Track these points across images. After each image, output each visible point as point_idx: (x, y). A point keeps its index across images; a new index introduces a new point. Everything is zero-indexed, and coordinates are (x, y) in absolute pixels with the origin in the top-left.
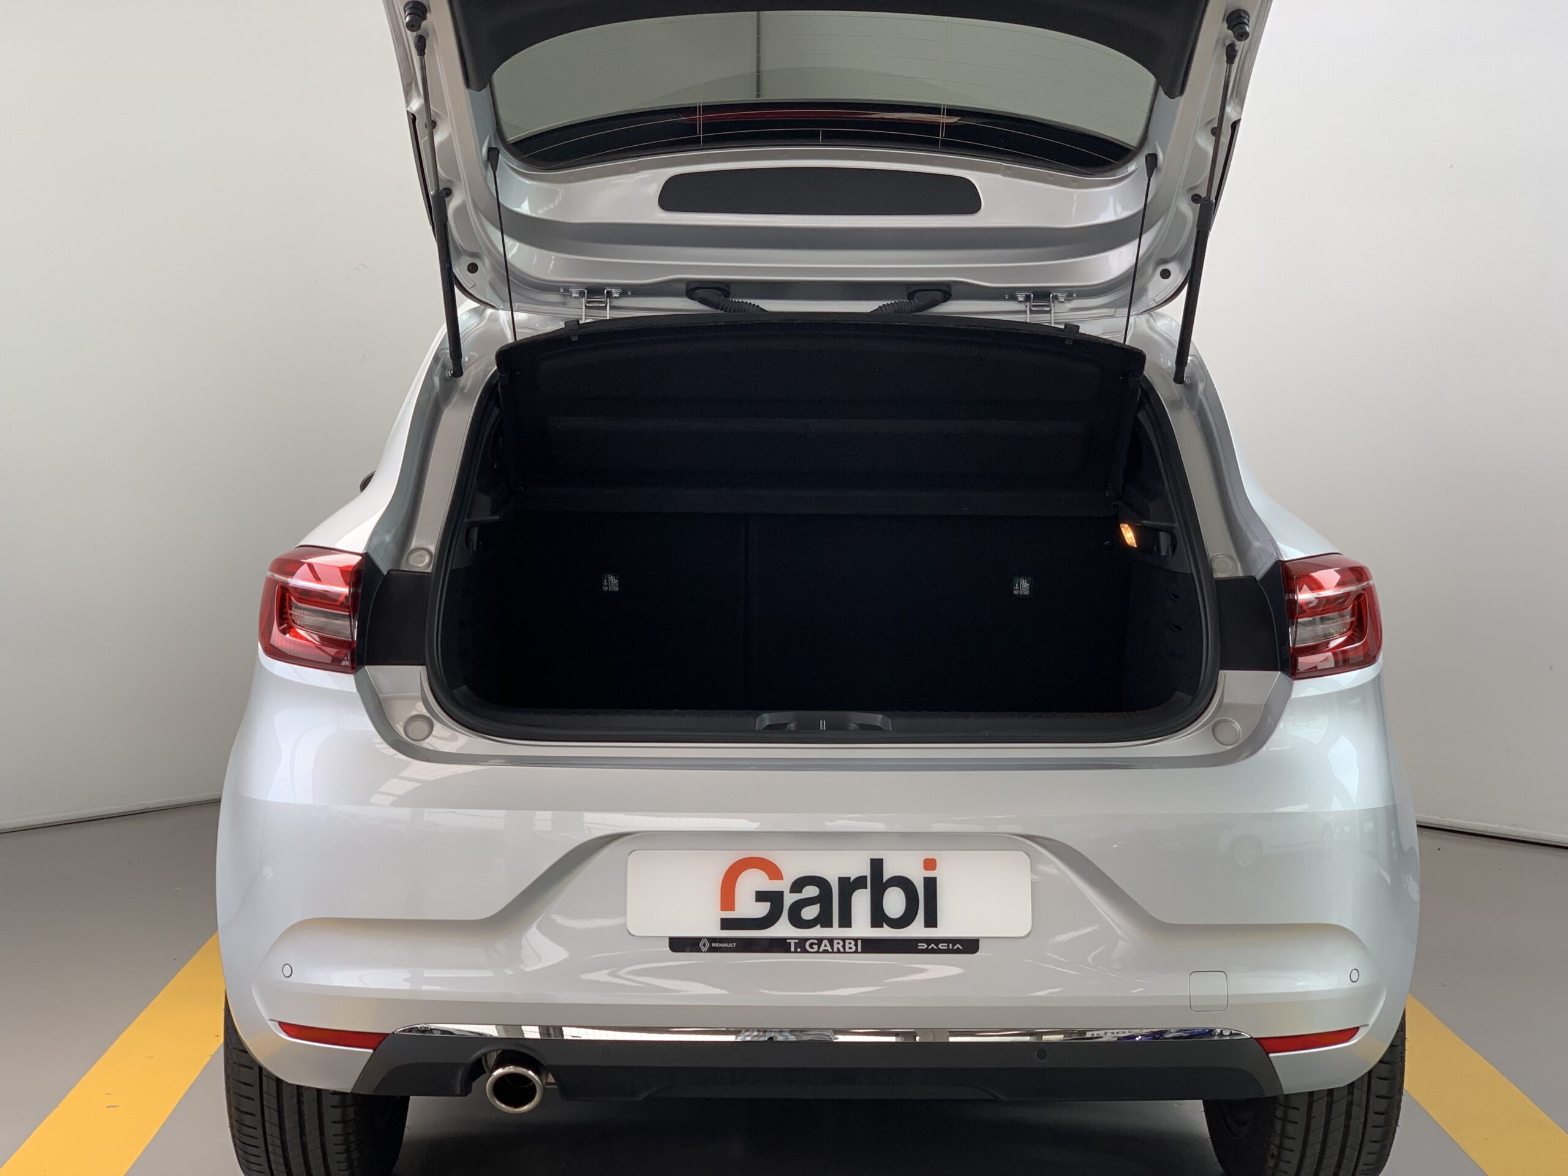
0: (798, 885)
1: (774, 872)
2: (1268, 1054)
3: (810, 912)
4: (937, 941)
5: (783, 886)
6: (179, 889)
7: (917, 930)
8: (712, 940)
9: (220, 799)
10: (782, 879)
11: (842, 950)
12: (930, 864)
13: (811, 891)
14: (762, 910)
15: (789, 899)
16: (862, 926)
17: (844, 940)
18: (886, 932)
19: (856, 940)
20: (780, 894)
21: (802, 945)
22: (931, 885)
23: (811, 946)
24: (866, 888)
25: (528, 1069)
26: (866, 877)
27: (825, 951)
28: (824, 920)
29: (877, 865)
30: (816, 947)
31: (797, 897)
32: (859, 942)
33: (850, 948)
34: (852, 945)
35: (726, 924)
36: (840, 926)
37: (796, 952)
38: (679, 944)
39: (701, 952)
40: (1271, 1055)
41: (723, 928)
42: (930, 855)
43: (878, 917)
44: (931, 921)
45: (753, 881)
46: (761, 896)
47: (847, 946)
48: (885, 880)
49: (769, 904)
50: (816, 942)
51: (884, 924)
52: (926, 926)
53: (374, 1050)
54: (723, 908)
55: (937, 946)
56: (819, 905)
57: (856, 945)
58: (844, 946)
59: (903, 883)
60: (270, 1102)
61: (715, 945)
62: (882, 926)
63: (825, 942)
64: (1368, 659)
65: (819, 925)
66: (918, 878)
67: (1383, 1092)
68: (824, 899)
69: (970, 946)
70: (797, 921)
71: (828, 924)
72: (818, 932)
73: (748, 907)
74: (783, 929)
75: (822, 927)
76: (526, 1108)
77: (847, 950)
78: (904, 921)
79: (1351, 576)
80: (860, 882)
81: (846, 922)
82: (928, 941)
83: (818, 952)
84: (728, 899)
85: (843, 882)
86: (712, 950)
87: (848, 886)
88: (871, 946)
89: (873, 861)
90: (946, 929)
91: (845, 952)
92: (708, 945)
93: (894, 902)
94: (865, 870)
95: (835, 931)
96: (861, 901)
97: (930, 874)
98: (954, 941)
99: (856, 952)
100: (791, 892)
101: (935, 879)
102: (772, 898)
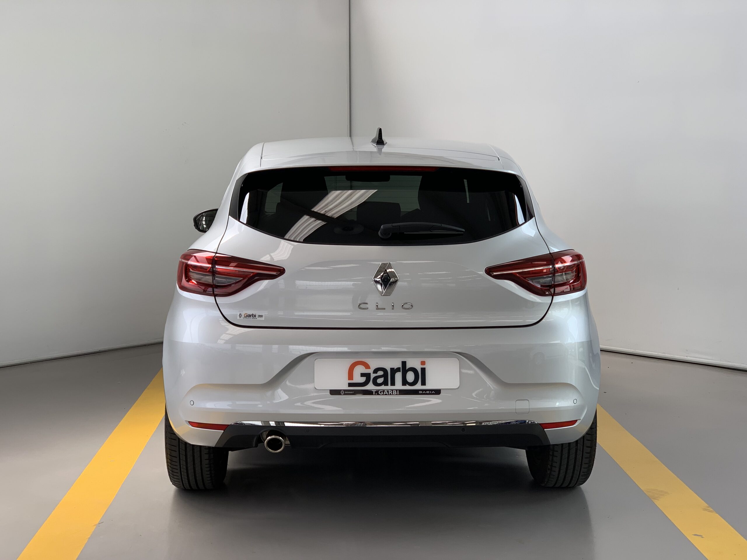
0: (376, 371)
1: (367, 366)
2: (544, 429)
3: (380, 381)
4: (426, 390)
5: (370, 371)
6: (120, 382)
7: (418, 386)
9: (163, 342)
10: (370, 369)
11: (392, 394)
12: (423, 363)
13: (380, 373)
14: (363, 380)
15: (373, 376)
16: (399, 385)
17: (392, 390)
18: (407, 387)
19: (397, 390)
21: (377, 393)
22: (423, 370)
23: (381, 392)
24: (400, 371)
25: (280, 437)
26: (400, 368)
27: (386, 394)
28: (385, 383)
29: (404, 363)
30: (382, 393)
31: (375, 375)
32: (398, 391)
33: (395, 393)
34: (395, 392)
35: (350, 385)
36: (391, 385)
37: (375, 395)
38: (333, 392)
39: (341, 395)
40: (545, 430)
41: (349, 386)
42: (423, 360)
43: (405, 382)
44: (424, 383)
45: (359, 370)
46: (363, 375)
47: (394, 392)
48: (407, 369)
49: (365, 378)
50: (382, 391)
51: (407, 385)
52: (422, 385)
53: (224, 431)
55: (426, 392)
56: (383, 378)
57: (397, 392)
58: (392, 393)
59: (413, 370)
60: (183, 452)
61: (346, 392)
62: (406, 385)
63: (386, 391)
64: (582, 288)
65: (383, 385)
66: (419, 368)
67: (589, 445)
68: (385, 376)
69: (437, 392)
70: (375, 384)
72: (383, 387)
73: (358, 379)
74: (370, 387)
75: (384, 386)
76: (279, 451)
77: (394, 394)
78: (414, 383)
79: (576, 258)
80: (398, 370)
81: (393, 384)
82: (423, 390)
83: (383, 395)
84: (351, 376)
85: (392, 369)
86: (345, 394)
87: (394, 371)
88: (402, 392)
89: (402, 362)
90: (429, 386)
91: (393, 395)
92: (344, 392)
93: (410, 377)
94: (400, 365)
95: (389, 387)
96: (398, 376)
97: (423, 367)
98: (432, 390)
99: (397, 394)
100: (373, 373)
101: (425, 368)
102: (367, 376)
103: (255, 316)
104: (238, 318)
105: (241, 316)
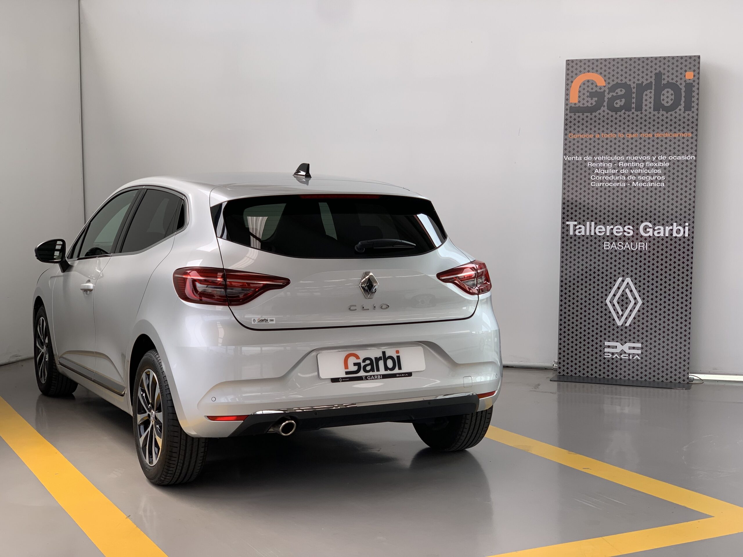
0: (364, 360)
1: (357, 357)
2: (479, 399)
3: (369, 368)
4: (401, 374)
5: (360, 361)
7: (396, 371)
8: (342, 378)
10: (360, 359)
12: (397, 352)
13: (368, 362)
14: (355, 368)
15: (363, 365)
16: (382, 371)
17: (377, 375)
18: (389, 372)
19: (380, 375)
20: (360, 363)
21: (366, 378)
22: (398, 357)
23: (369, 378)
24: (382, 360)
25: (292, 420)
26: (382, 357)
27: (373, 379)
28: (372, 370)
29: (384, 353)
31: (364, 364)
32: (381, 376)
34: (380, 377)
35: (347, 373)
37: (365, 380)
38: (335, 380)
39: (340, 382)
41: (346, 374)
42: (397, 349)
43: (386, 368)
44: (400, 368)
45: (352, 360)
46: (355, 364)
47: (378, 377)
49: (357, 366)
50: (370, 376)
51: (388, 370)
52: (399, 370)
53: (244, 421)
54: (345, 369)
56: (370, 366)
57: (381, 377)
58: (377, 377)
59: (391, 358)
61: (344, 380)
63: (372, 376)
64: (487, 289)
68: (371, 364)
69: (409, 374)
70: (365, 371)
71: (373, 371)
72: (371, 373)
74: (362, 373)
76: (290, 433)
78: (393, 369)
79: (482, 266)
80: (380, 358)
81: (378, 370)
82: (399, 374)
83: (371, 379)
84: (346, 366)
85: (376, 358)
87: (377, 360)
88: (385, 377)
89: (383, 352)
90: (404, 370)
91: (378, 379)
92: (341, 380)
93: (390, 364)
94: (381, 355)
95: (376, 373)
96: (381, 363)
97: (398, 355)
98: (406, 373)
99: (381, 379)
100: (363, 362)
101: (399, 356)
102: (358, 364)
103: (267, 320)
104: (253, 323)
105: (255, 321)
